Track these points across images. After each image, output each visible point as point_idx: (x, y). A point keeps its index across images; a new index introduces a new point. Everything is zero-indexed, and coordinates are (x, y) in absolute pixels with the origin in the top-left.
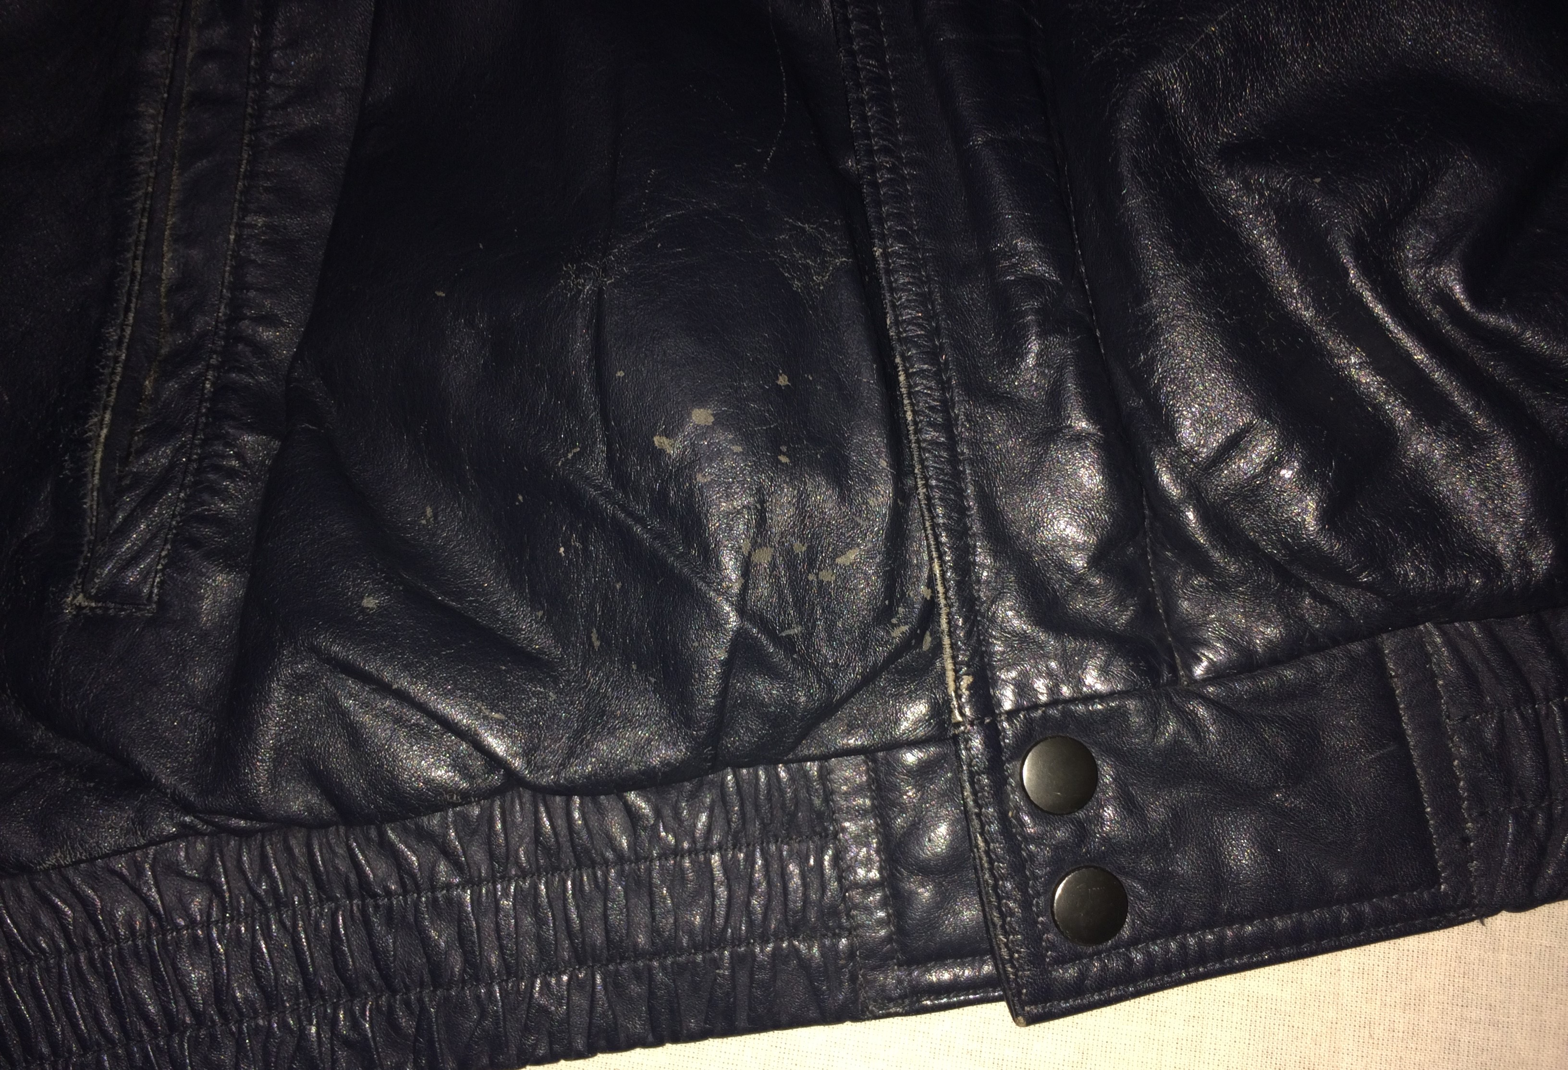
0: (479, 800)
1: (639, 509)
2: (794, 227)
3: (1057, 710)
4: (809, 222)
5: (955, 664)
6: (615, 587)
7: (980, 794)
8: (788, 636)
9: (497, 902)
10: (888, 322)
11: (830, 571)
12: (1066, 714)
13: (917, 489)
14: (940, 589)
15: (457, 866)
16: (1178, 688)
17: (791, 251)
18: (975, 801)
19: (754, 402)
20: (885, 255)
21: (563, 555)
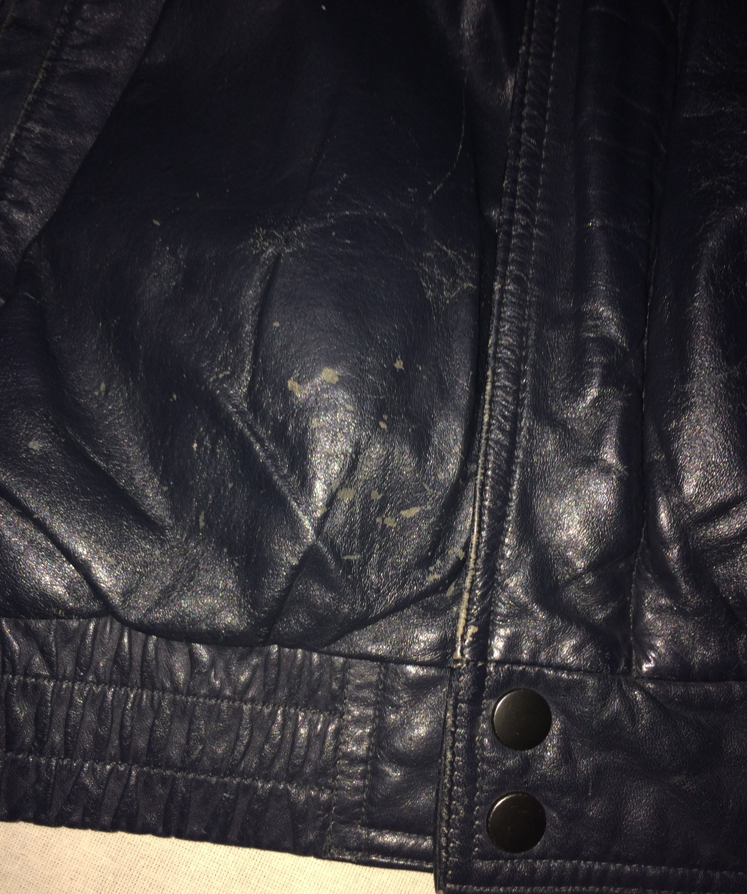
0: (79, 619)
1: (262, 432)
2: (440, 249)
3: (534, 670)
4: (452, 249)
5: (468, 614)
6: (228, 486)
7: (458, 718)
8: (349, 561)
9: (72, 698)
10: (490, 342)
11: (394, 519)
12: (540, 675)
13: (476, 475)
14: (473, 556)
15: (50, 664)
16: (628, 678)
17: (433, 267)
18: (454, 722)
19: (373, 375)
20: (502, 291)
21: (195, 449)
